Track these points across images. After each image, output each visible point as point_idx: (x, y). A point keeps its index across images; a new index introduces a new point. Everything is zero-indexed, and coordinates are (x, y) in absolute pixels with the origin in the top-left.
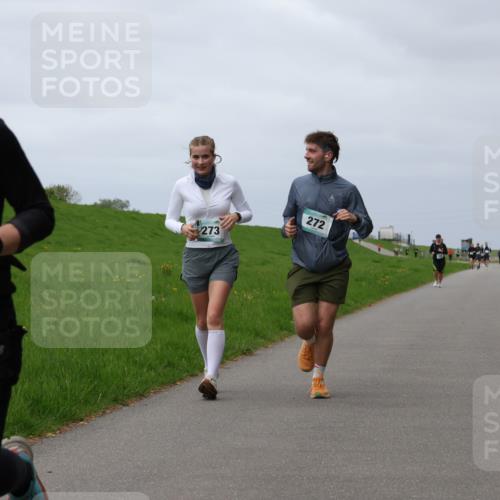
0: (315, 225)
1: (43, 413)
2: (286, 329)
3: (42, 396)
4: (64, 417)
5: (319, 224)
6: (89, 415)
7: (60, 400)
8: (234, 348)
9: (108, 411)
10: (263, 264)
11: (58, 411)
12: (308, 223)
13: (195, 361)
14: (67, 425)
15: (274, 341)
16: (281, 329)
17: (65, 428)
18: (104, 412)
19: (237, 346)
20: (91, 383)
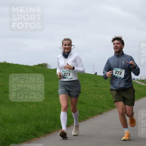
0: (118, 74)
1: (40, 131)
2: (112, 107)
3: (39, 126)
4: (46, 132)
5: (119, 73)
6: (53, 132)
7: (45, 127)
8: (97, 112)
9: (59, 131)
10: (105, 87)
11: (44, 130)
12: (116, 73)
13: (85, 116)
14: (47, 134)
15: (109, 110)
16: (111, 106)
17: (46, 135)
18: (58, 131)
19: (97, 111)
20: (54, 122)
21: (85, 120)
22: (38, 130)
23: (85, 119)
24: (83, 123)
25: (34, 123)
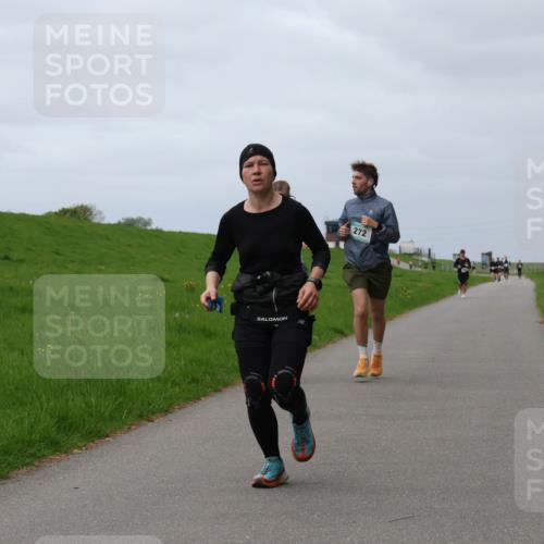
0: (359, 234)
1: (69, 430)
3: (68, 413)
6: (114, 432)
7: (86, 417)
9: (133, 427)
11: (84, 427)
14: (93, 441)
17: (92, 444)
18: (129, 428)
20: (116, 399)
21: (220, 391)
22: (65, 427)
23: (220, 387)
24: (214, 399)
25: (51, 404)
